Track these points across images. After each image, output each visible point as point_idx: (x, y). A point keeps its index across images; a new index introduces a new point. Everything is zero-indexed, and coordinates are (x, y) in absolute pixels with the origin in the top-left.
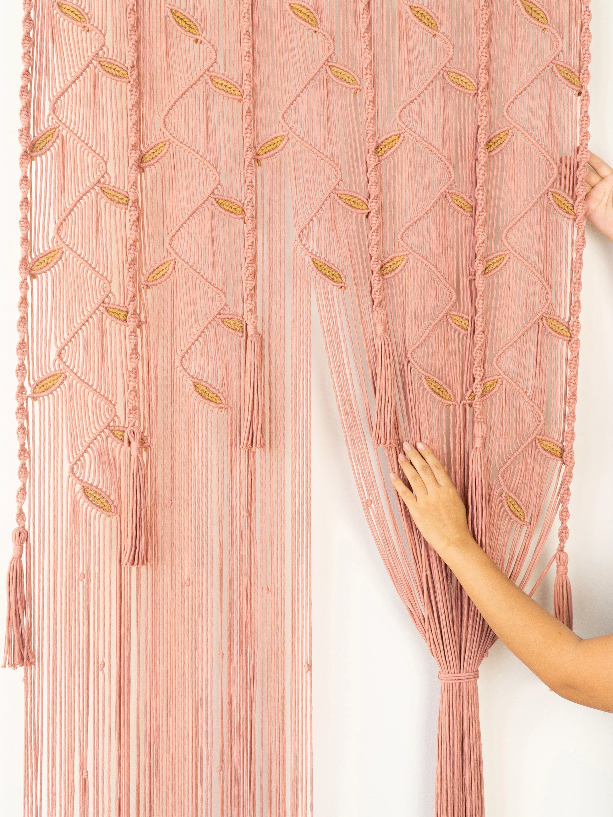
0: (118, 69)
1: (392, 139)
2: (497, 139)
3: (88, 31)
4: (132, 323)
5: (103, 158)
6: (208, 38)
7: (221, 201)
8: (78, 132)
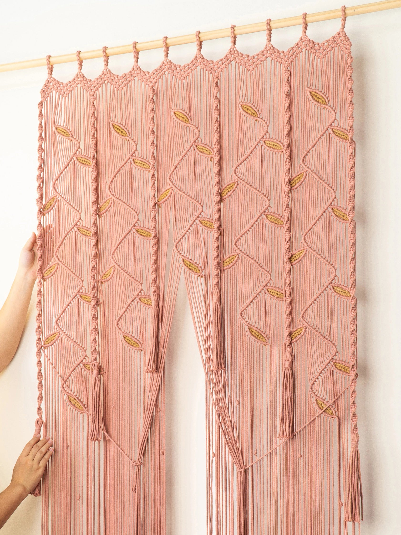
0: (86, 161)
1: (230, 185)
2: (296, 178)
3: (71, 141)
4: (93, 302)
5: (78, 211)
6: (132, 138)
7: (139, 230)
8: (66, 198)
